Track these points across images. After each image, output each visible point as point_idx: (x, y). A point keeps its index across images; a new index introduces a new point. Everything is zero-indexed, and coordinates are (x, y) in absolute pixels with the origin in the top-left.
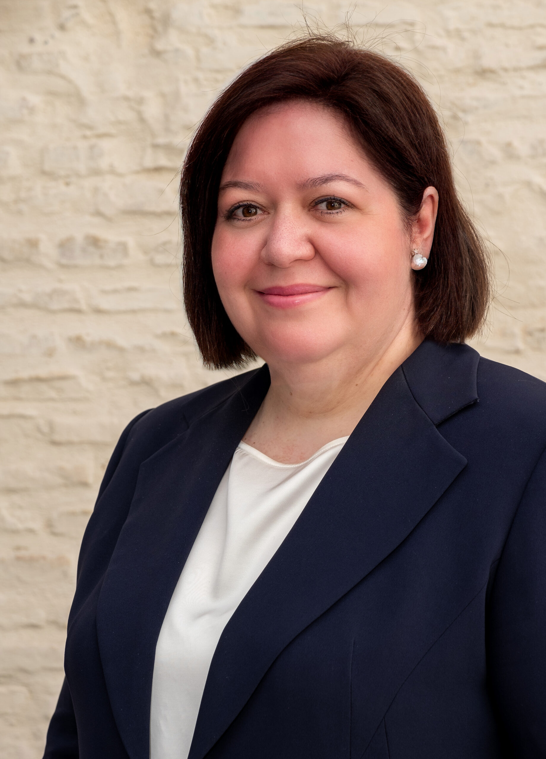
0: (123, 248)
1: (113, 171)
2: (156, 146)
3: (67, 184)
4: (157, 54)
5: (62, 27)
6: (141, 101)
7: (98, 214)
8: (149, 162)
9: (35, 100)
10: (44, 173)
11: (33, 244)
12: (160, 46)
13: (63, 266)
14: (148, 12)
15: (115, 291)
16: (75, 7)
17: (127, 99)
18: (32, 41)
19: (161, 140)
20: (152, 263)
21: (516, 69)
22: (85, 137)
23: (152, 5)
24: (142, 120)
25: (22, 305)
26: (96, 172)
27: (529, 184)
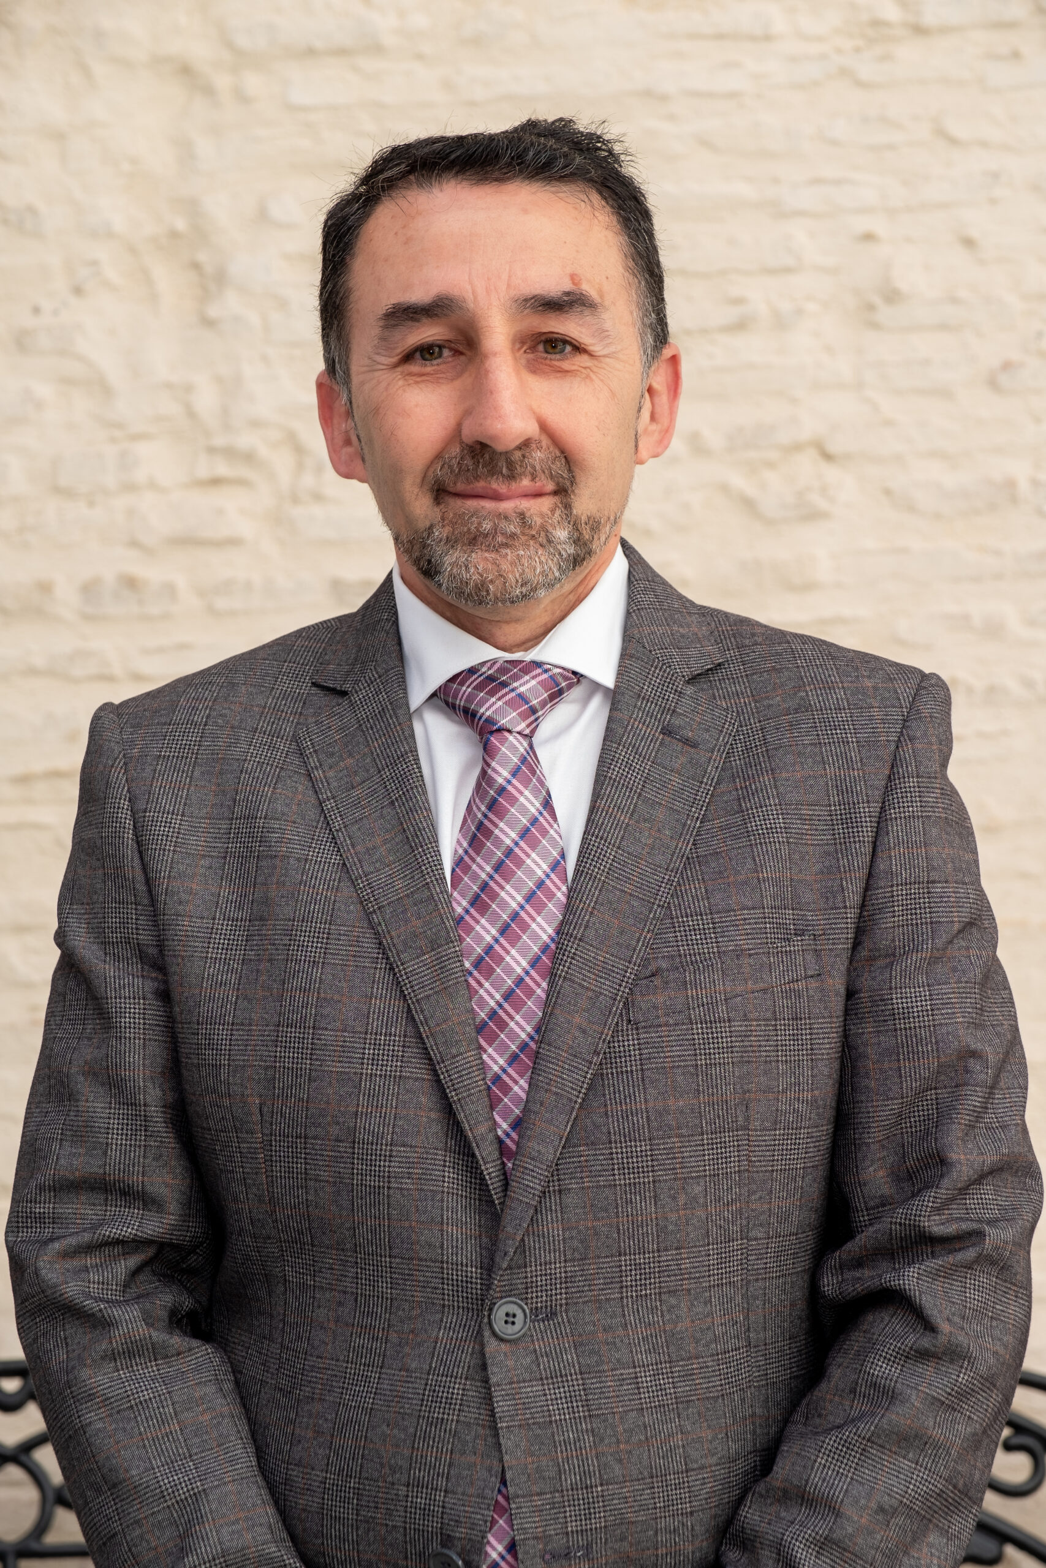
0: (170, 591)
1: (152, 485)
2: (212, 450)
3: (91, 504)
4: (209, 323)
5: (78, 291)
6: (189, 388)
7: (134, 544)
8: (204, 470)
9: (44, 390)
10: (58, 490)
11: (45, 588)
12: (213, 311)
13: (88, 618)
14: (196, 266)
15: (161, 650)
16: (95, 263)
17: (169, 386)
18: (36, 310)
19: (219, 441)
20: (211, 611)
21: (704, 331)
22: (113, 440)
23: (202, 257)
24: (191, 414)
25: (32, 672)
26: (130, 488)
27: (725, 488)
